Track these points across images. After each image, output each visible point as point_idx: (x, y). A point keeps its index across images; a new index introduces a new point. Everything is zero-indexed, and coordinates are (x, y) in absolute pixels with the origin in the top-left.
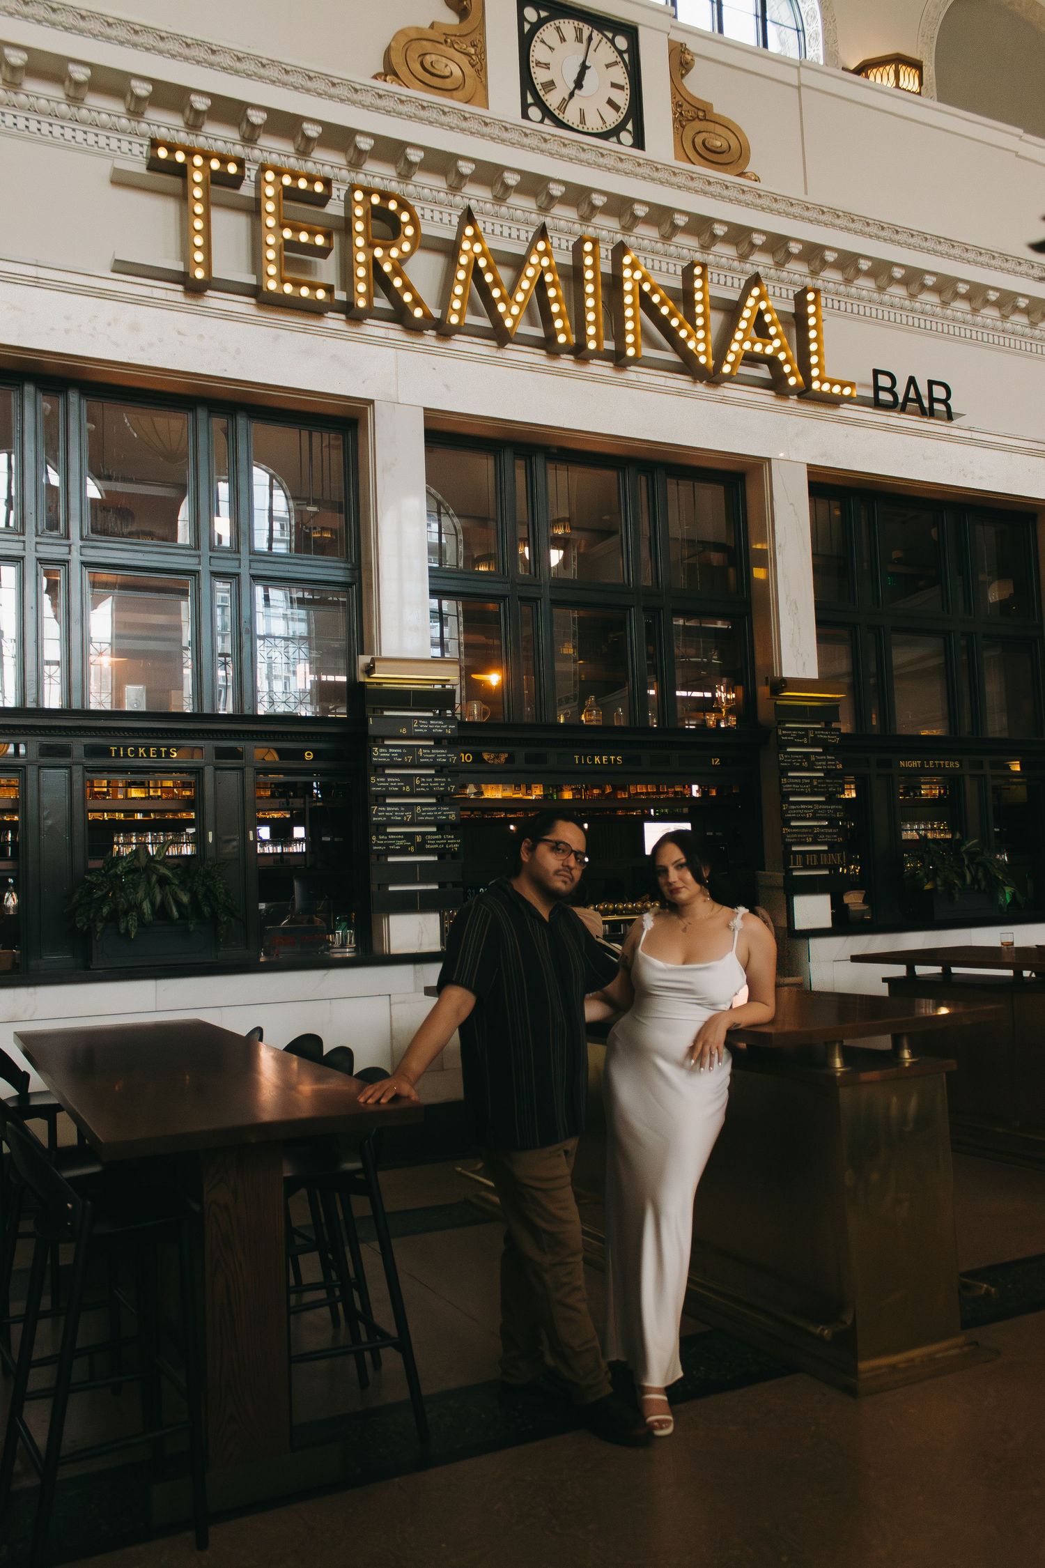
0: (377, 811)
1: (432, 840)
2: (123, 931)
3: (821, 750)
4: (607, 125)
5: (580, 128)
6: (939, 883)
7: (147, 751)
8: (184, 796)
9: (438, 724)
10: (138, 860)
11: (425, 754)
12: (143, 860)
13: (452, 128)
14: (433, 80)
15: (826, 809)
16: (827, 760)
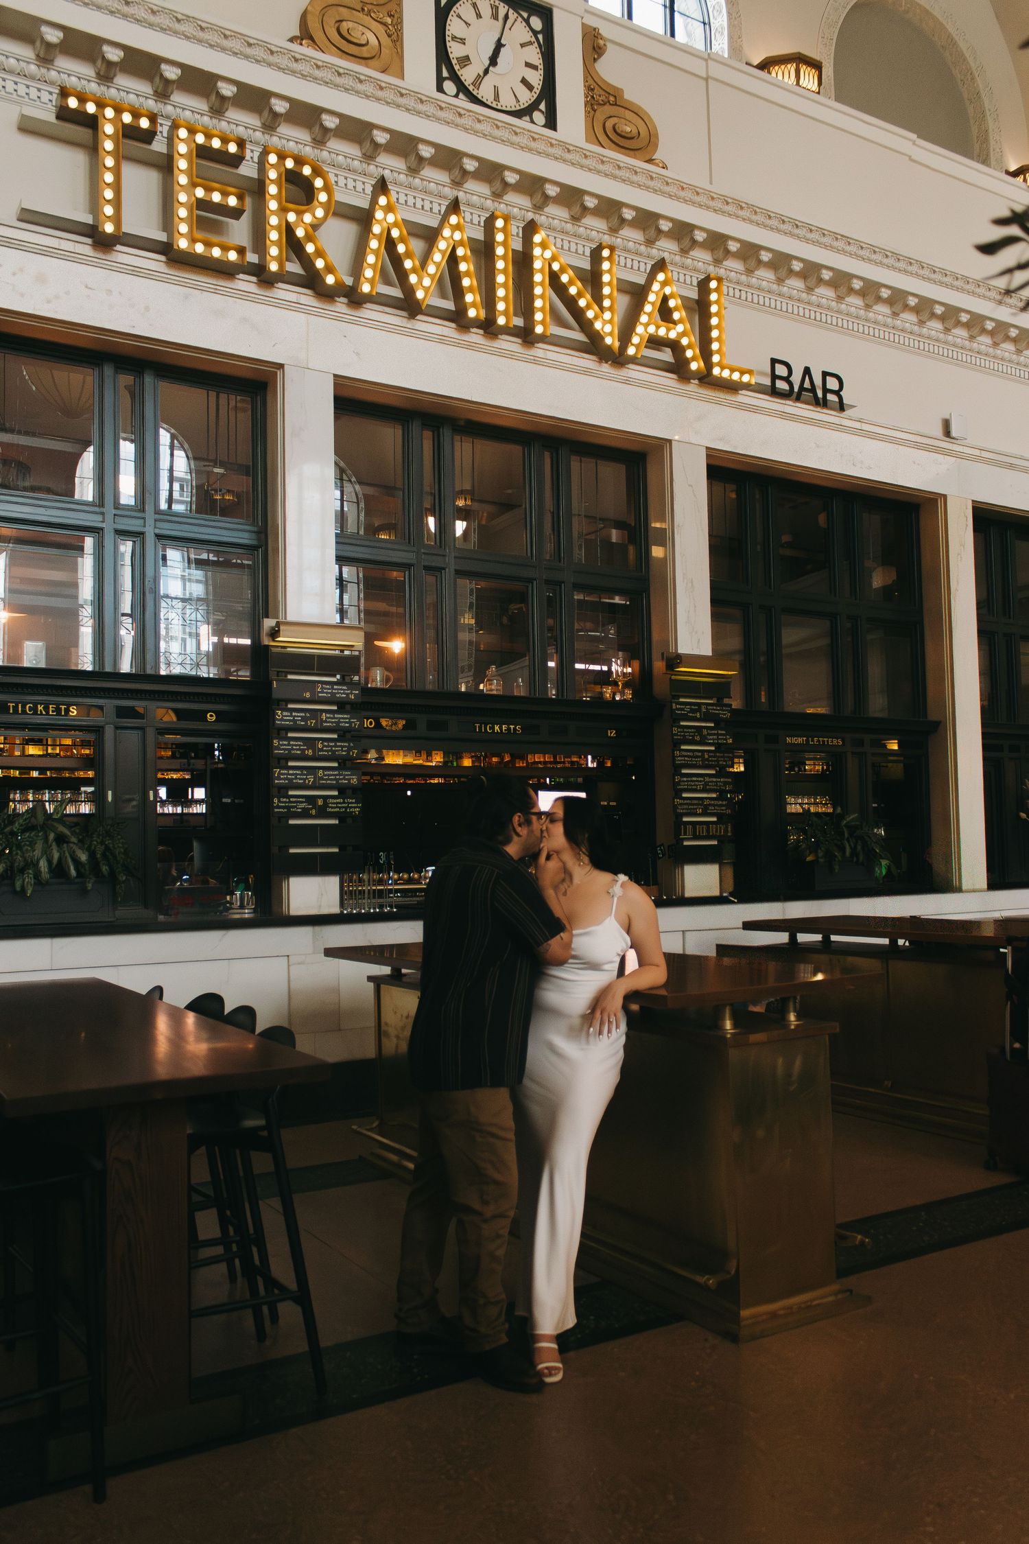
0: (279, 773)
1: (334, 803)
2: (18, 889)
3: (713, 725)
4: (521, 104)
5: (494, 105)
6: (821, 854)
7: (46, 709)
8: (83, 755)
9: (341, 689)
10: (36, 818)
11: (329, 718)
12: (41, 818)
13: (367, 97)
14: (349, 48)
15: (717, 782)
16: (718, 734)
